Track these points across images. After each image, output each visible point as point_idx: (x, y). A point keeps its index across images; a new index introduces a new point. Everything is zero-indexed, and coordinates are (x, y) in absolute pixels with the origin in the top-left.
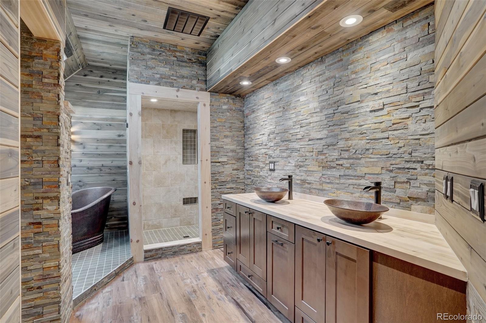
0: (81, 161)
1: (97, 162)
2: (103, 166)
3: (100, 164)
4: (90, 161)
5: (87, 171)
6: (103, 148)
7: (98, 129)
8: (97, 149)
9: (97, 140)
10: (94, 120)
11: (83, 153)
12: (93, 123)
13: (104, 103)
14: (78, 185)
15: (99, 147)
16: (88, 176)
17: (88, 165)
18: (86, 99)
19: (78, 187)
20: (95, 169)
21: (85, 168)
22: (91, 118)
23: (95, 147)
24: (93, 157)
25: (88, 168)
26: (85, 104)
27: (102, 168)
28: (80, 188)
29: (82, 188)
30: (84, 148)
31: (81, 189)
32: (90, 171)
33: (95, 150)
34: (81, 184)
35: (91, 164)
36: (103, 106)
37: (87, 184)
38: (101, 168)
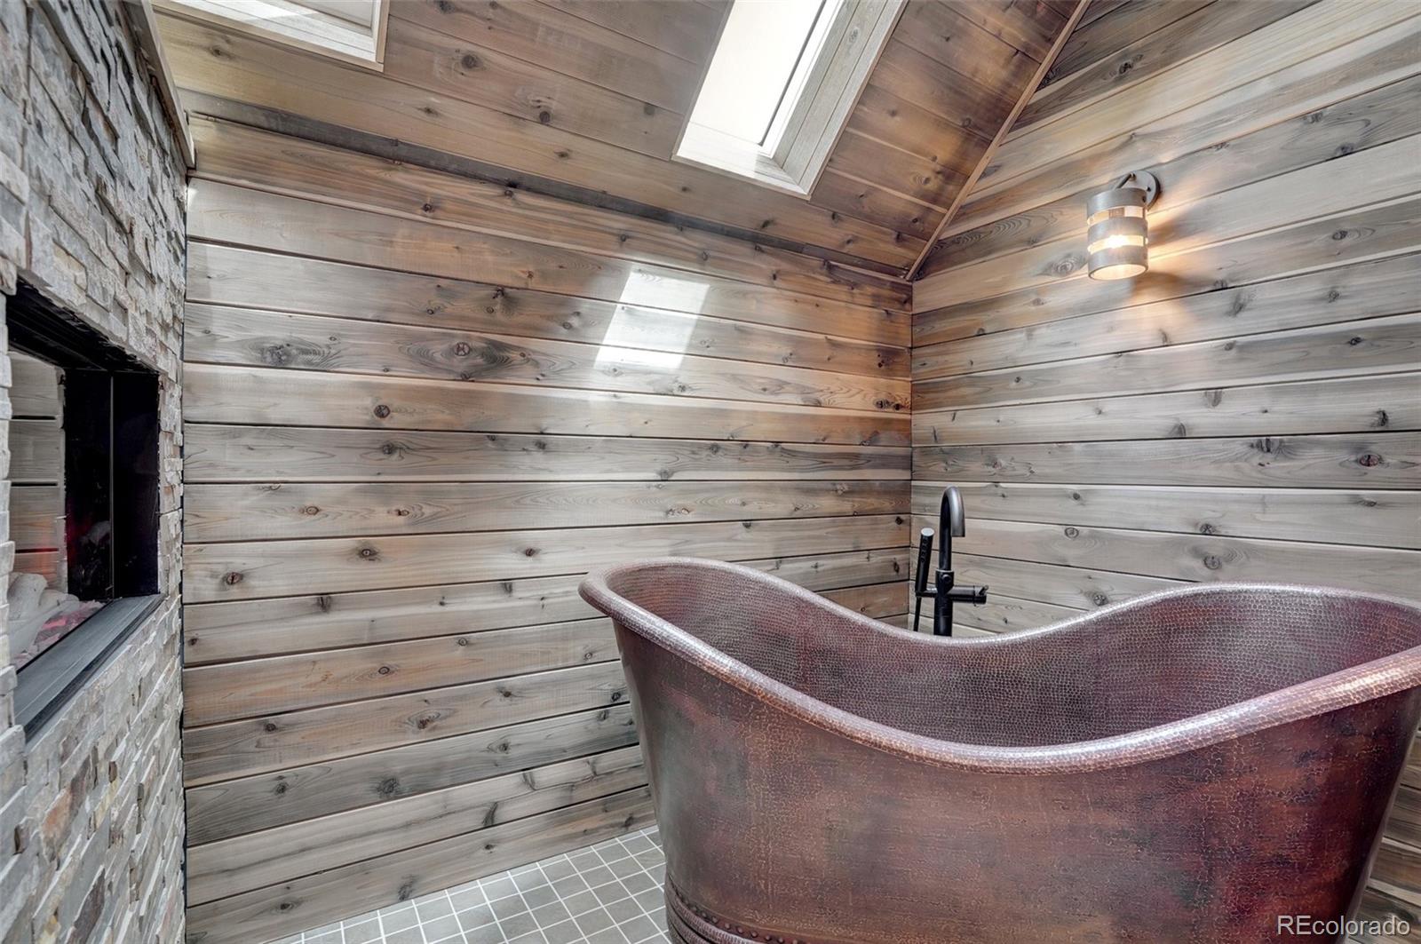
0: (1215, 396)
1: (1335, 399)
2: (1383, 425)
3: (1361, 410)
4: (1279, 390)
5: (1256, 460)
7: (1345, 151)
8: (1334, 296)
9: (1338, 233)
10: (1305, 96)
11: (1230, 347)
12: (1303, 117)
14: (1197, 552)
15: (1350, 285)
16: (1263, 502)
17: (1263, 424)
19: (1197, 564)
20: (1319, 452)
21: (1239, 446)
22: (1284, 94)
23: (1315, 289)
24: (1305, 362)
25: (1264, 445)
27: (1379, 443)
28: (1206, 572)
29: (1219, 574)
30: (1238, 308)
31: (1216, 580)
32: (1278, 466)
33: (1320, 312)
34: (1213, 545)
35: (1284, 415)
37: (1252, 552)
38: (1367, 445)
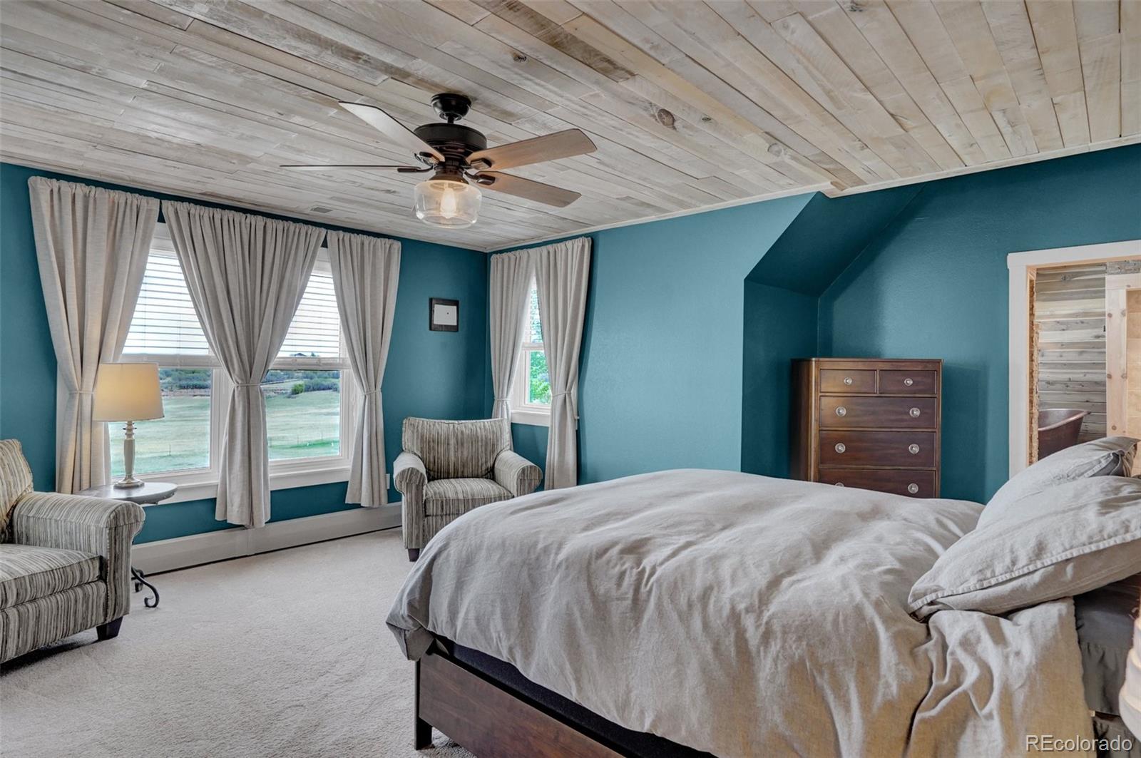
1: (1062, 375)
2: (1070, 380)
3: (1066, 377)
5: (1046, 386)
6: (1071, 356)
7: (1064, 330)
8: (1061, 356)
9: (1062, 345)
12: (1056, 321)
13: (1072, 293)
15: (1064, 355)
16: (1047, 394)
17: (1048, 379)
18: (1046, 290)
20: (1059, 384)
21: (1044, 383)
22: (1052, 316)
23: (1058, 354)
25: (1048, 383)
26: (1044, 297)
27: (1069, 383)
30: (1043, 355)
32: (1051, 387)
35: (1051, 377)
36: (1070, 297)
37: (1046, 404)
38: (1067, 384)
